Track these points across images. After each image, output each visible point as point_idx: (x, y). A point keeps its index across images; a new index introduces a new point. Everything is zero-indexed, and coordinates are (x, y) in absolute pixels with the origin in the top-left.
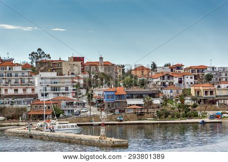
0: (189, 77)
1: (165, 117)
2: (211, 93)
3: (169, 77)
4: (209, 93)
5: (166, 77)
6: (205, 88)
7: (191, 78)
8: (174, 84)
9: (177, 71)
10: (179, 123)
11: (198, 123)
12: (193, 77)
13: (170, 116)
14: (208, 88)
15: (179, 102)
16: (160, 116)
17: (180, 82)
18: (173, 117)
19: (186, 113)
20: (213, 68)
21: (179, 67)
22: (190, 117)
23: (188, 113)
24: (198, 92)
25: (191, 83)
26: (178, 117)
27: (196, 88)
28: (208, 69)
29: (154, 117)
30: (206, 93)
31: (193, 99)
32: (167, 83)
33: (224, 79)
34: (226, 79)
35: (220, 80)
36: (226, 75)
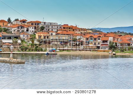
0: (32, 28)
1: (25, 50)
2: (48, 37)
3: (22, 27)
4: (46, 38)
5: (20, 27)
6: (44, 35)
7: (33, 28)
8: (25, 31)
9: (23, 23)
10: (34, 54)
11: (44, 54)
12: (34, 27)
13: (27, 50)
14: (46, 35)
15: (31, 42)
16: (22, 50)
17: (27, 30)
18: (29, 50)
19: (36, 48)
20: (45, 23)
21: (24, 21)
22: (39, 51)
23: (38, 48)
24: (40, 37)
26: (32, 50)
27: (39, 34)
28: (42, 23)
29: (18, 50)
31: (38, 41)
32: (21, 31)
33: (51, 30)
34: (52, 30)
35: (48, 30)
36: (52, 27)
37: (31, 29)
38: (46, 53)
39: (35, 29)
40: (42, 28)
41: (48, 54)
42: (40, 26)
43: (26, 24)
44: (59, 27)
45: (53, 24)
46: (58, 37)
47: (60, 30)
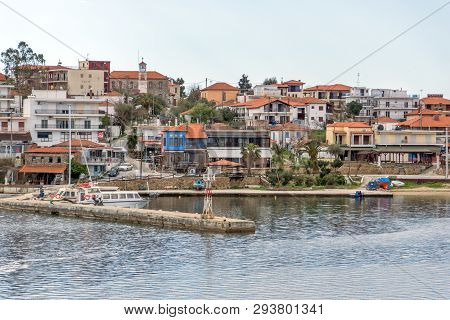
0: (317, 106)
1: (284, 184)
2: (366, 139)
3: (282, 105)
4: (361, 139)
5: (275, 107)
6: (353, 130)
7: (321, 108)
8: (291, 120)
9: (291, 93)
10: (312, 195)
11: (348, 196)
12: (325, 106)
13: (292, 182)
14: (360, 130)
15: (306, 155)
16: (274, 182)
17: (301, 116)
18: (299, 183)
19: (322, 176)
20: (362, 91)
21: (294, 87)
22: (331, 184)
23: (327, 176)
24: (340, 137)
25: (321, 119)
26: (309, 184)
27: (337, 129)
28: (352, 92)
29: (261, 183)
30: (356, 138)
31: (333, 151)
32: (277, 119)
33: (383, 114)
34: (388, 114)
35: (375, 114)
36: (388, 104)
37: (315, 113)
38: (353, 192)
39: (328, 111)
40: (355, 109)
41: (360, 196)
42: (348, 101)
43: (300, 95)
44: (410, 103)
45: (392, 95)
46: (403, 138)
47: (415, 112)
